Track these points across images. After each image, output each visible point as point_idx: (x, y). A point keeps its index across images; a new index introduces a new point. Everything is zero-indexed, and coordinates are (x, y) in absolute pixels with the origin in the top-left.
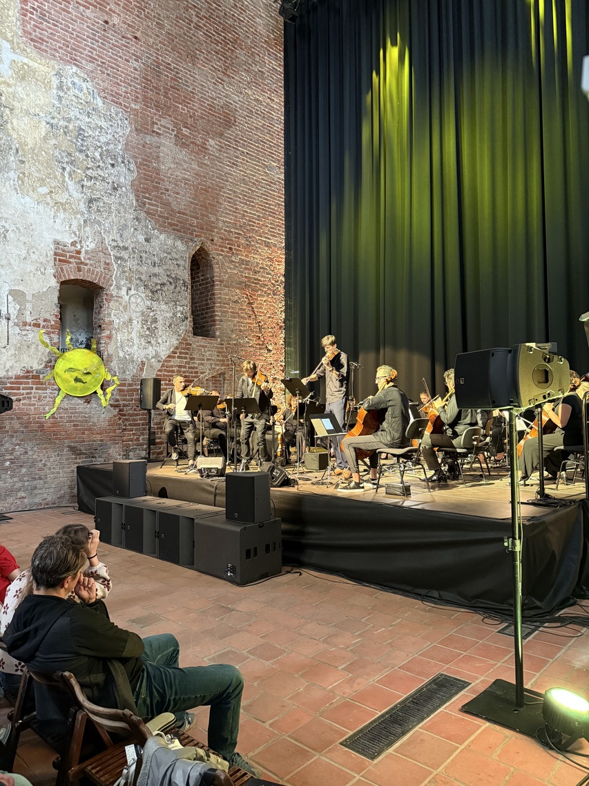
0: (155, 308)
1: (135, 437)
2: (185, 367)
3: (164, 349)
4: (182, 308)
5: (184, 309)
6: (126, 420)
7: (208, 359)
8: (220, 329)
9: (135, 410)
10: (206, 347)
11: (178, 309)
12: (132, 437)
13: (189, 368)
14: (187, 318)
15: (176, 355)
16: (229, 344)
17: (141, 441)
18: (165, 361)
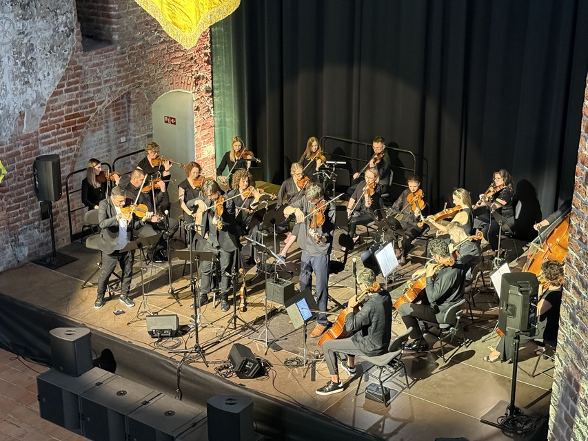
0: (29, 30)
1: (23, 215)
2: (76, 102)
3: (47, 86)
4: (64, 18)
5: (67, 18)
6: (10, 196)
7: (106, 82)
8: (118, 30)
9: (19, 180)
10: (102, 63)
11: (60, 21)
12: (19, 216)
13: (82, 101)
14: (73, 30)
15: (63, 89)
16: (133, 49)
17: (31, 218)
18: (51, 102)
